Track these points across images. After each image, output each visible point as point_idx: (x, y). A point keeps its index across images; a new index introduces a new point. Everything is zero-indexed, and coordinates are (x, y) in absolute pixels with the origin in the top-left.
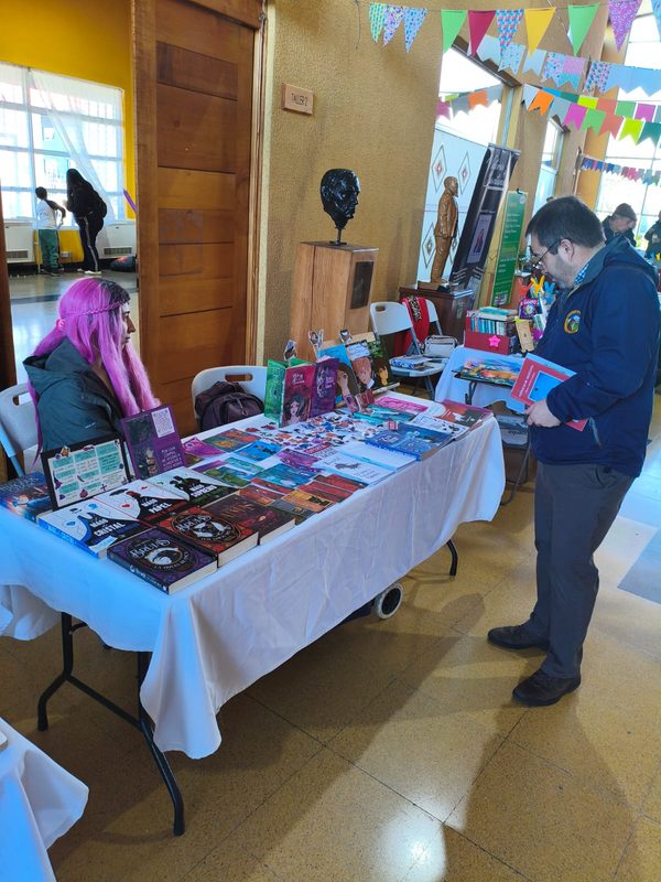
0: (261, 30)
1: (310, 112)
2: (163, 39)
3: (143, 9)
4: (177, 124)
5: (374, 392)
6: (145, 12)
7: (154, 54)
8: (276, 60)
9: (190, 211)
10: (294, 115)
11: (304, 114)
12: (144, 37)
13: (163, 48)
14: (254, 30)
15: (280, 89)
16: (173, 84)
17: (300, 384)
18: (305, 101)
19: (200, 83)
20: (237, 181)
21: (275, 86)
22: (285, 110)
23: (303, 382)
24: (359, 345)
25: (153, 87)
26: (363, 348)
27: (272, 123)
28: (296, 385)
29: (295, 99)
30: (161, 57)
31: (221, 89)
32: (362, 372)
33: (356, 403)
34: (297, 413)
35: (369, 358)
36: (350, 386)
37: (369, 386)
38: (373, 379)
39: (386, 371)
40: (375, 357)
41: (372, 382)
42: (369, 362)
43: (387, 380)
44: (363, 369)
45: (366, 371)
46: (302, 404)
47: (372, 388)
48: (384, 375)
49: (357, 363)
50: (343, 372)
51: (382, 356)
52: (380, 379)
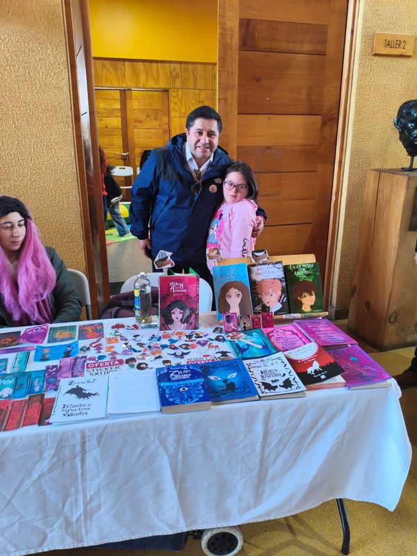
1: (411, 54)
2: (246, 16)
4: (258, 80)
7: (237, 29)
8: (365, 15)
9: (269, 148)
10: (389, 59)
11: (402, 56)
12: (227, 18)
13: (246, 24)
15: (370, 38)
16: (256, 49)
17: (181, 292)
18: (402, 45)
19: (284, 45)
20: (322, 121)
21: (365, 36)
22: (376, 55)
23: (185, 291)
24: (271, 266)
25: (235, 54)
26: (276, 270)
27: (359, 68)
28: (176, 293)
29: (388, 44)
30: (243, 30)
31: (307, 47)
32: (267, 294)
33: (239, 324)
34: (181, 320)
35: (280, 280)
36: (241, 305)
37: (273, 310)
38: (282, 303)
39: (314, 297)
40: (301, 280)
41: (279, 306)
42: (279, 286)
43: (311, 307)
44: (271, 291)
45: (274, 294)
46: (188, 312)
47: (276, 313)
48: (308, 301)
49: (263, 284)
50: (237, 290)
51: (311, 280)
52: (301, 304)
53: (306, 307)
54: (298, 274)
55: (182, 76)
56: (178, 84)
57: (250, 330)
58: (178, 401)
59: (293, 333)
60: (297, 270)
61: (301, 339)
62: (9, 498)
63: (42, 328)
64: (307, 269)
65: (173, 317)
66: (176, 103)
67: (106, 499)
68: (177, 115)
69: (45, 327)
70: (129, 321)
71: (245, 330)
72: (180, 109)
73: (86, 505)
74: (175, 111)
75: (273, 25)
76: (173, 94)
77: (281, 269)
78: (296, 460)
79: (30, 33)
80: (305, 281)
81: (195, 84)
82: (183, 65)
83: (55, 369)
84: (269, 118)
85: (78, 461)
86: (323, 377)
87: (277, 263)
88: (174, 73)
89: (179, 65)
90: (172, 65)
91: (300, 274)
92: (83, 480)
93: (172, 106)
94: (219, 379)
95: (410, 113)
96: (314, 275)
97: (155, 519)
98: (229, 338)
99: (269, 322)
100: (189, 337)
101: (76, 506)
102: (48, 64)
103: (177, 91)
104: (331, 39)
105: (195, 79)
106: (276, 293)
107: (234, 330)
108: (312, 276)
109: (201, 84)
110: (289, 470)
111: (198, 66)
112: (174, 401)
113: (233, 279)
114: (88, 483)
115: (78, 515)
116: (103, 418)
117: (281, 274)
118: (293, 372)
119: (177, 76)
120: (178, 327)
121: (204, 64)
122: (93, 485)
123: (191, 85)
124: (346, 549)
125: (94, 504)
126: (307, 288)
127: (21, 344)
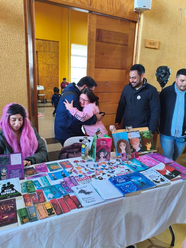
0: (138, 22)
1: (158, 48)
2: (99, 28)
3: (92, 19)
4: (103, 54)
5: (139, 153)
6: (92, 20)
7: (95, 33)
8: (143, 31)
10: (150, 49)
11: (155, 49)
12: (91, 28)
13: (99, 31)
14: (136, 22)
15: (144, 41)
16: (102, 42)
17: (104, 145)
18: (155, 44)
19: (113, 41)
20: (126, 72)
21: (142, 40)
22: (146, 47)
23: (106, 144)
24: (135, 132)
25: (94, 43)
26: (137, 134)
27: (140, 52)
28: (102, 145)
29: (150, 44)
30: (98, 34)
31: (121, 42)
32: (134, 144)
33: (127, 157)
34: (104, 157)
35: (139, 138)
36: (126, 149)
37: (137, 150)
38: (141, 148)
39: (150, 144)
40: (145, 138)
41: (139, 149)
42: (139, 140)
43: (150, 148)
44: (135, 143)
45: (137, 144)
46: (106, 153)
47: (139, 151)
48: (149, 146)
49: (133, 140)
50: (123, 143)
51: (149, 138)
52: (146, 147)
53: (148, 149)
54: (144, 135)
55: (43, 46)
56: (42, 49)
57: (131, 159)
58: (129, 191)
59: (148, 160)
60: (144, 134)
61: (153, 161)
62: (63, 244)
63: (43, 165)
64: (147, 133)
65: (101, 156)
66: (41, 58)
67: (100, 238)
68: (41, 63)
69: (44, 164)
70: (79, 159)
71: (129, 159)
72: (43, 60)
73: (92, 241)
74: (41, 61)
75: (109, 32)
76: (40, 54)
77: (139, 134)
78: (165, 210)
79: (8, 27)
80: (147, 138)
81: (49, 50)
82: (44, 41)
83: (64, 183)
84: (107, 70)
85: (92, 222)
86: (174, 176)
87: (137, 131)
88: (40, 44)
89: (42, 41)
90: (39, 41)
91: (145, 135)
92: (93, 231)
93: (39, 59)
94: (136, 181)
95: (162, 71)
96: (150, 135)
97: (116, 244)
98: (126, 163)
99: (137, 156)
100: (109, 164)
101: (88, 243)
102: (16, 42)
103: (41, 52)
104: (129, 39)
105: (50, 48)
106: (138, 143)
107: (125, 160)
108: (149, 136)
109: (52, 50)
110: (162, 215)
111: (51, 42)
112: (127, 191)
113: (121, 138)
114: (94, 232)
115: (89, 247)
116: (103, 202)
117: (139, 136)
118: (161, 175)
119: (41, 46)
120: (102, 160)
121: (53, 41)
122: (96, 232)
123: (48, 50)
124: (172, 244)
125: (95, 240)
126: (148, 141)
127: (39, 173)
